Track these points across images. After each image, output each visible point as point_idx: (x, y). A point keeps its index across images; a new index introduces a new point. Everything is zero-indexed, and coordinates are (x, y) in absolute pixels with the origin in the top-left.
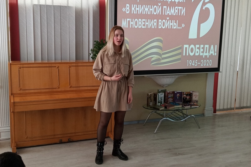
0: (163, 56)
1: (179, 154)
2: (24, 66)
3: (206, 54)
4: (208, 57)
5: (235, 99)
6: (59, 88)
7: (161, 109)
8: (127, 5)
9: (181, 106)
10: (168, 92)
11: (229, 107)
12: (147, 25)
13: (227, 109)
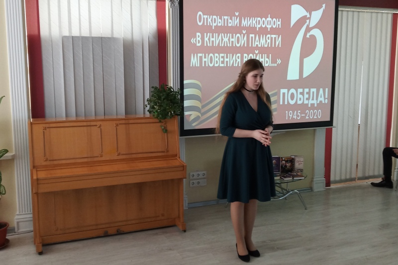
1: (278, 248)
2: (51, 125)
3: (313, 102)
4: (316, 106)
5: (357, 165)
6: (101, 156)
8: (198, 34)
9: (279, 178)
11: (348, 177)
12: (227, 62)
13: (346, 180)
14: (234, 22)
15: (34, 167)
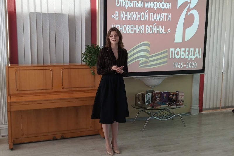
0: (151, 59)
1: (163, 151)
2: (21, 68)
3: (191, 57)
4: (193, 59)
5: (221, 99)
6: (52, 89)
7: (148, 108)
8: (117, 12)
9: (167, 105)
10: (156, 93)
11: (215, 106)
12: (135, 30)
13: (213, 109)
14: (140, 5)
15: (9, 95)
